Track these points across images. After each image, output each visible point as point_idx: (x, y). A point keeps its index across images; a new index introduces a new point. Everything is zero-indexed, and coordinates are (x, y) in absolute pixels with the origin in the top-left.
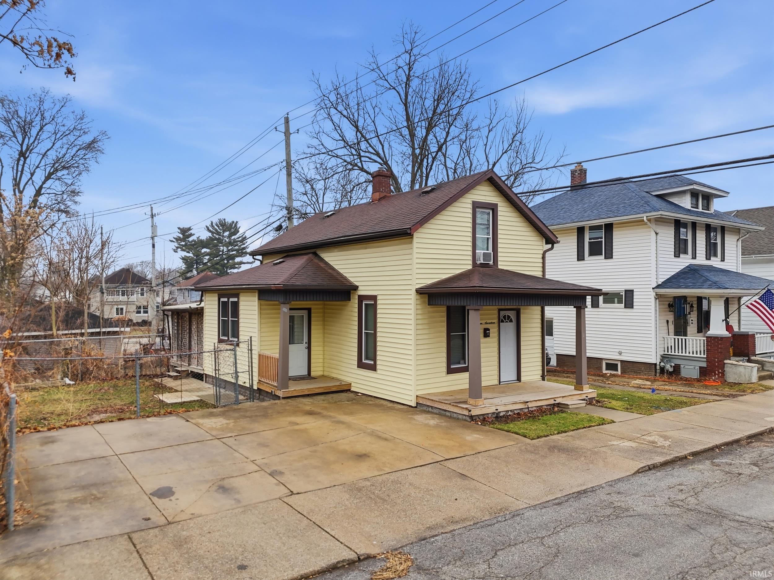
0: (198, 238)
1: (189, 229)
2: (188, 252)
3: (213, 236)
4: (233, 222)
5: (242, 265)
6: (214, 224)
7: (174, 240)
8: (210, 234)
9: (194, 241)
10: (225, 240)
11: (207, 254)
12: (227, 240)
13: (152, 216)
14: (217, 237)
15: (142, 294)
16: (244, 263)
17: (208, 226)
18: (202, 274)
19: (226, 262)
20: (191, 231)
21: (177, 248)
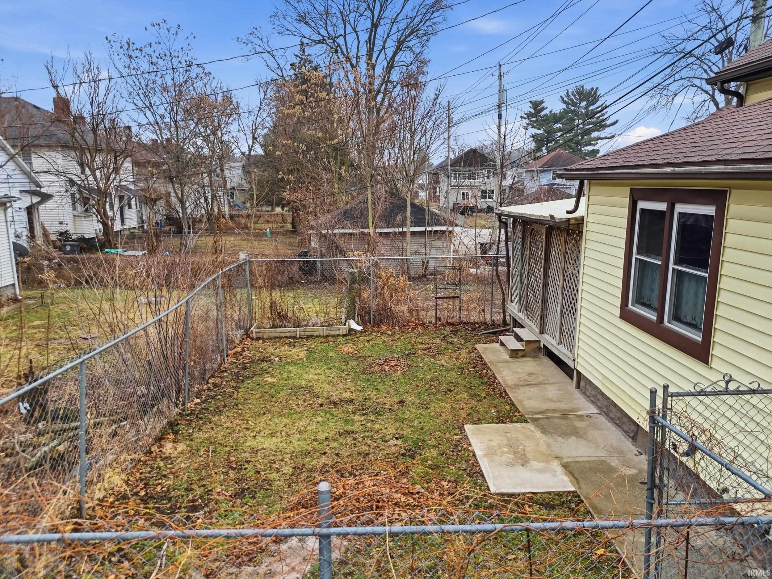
0: (551, 112)
1: (542, 102)
2: (539, 129)
3: (568, 107)
4: (592, 89)
5: (600, 141)
6: (570, 94)
7: (525, 116)
8: (564, 106)
9: (546, 115)
10: (582, 112)
11: (560, 130)
12: (584, 111)
13: (500, 76)
14: (572, 108)
15: (488, 178)
16: (602, 139)
17: (563, 96)
18: (552, 154)
19: (580, 138)
20: (543, 105)
21: (528, 124)
